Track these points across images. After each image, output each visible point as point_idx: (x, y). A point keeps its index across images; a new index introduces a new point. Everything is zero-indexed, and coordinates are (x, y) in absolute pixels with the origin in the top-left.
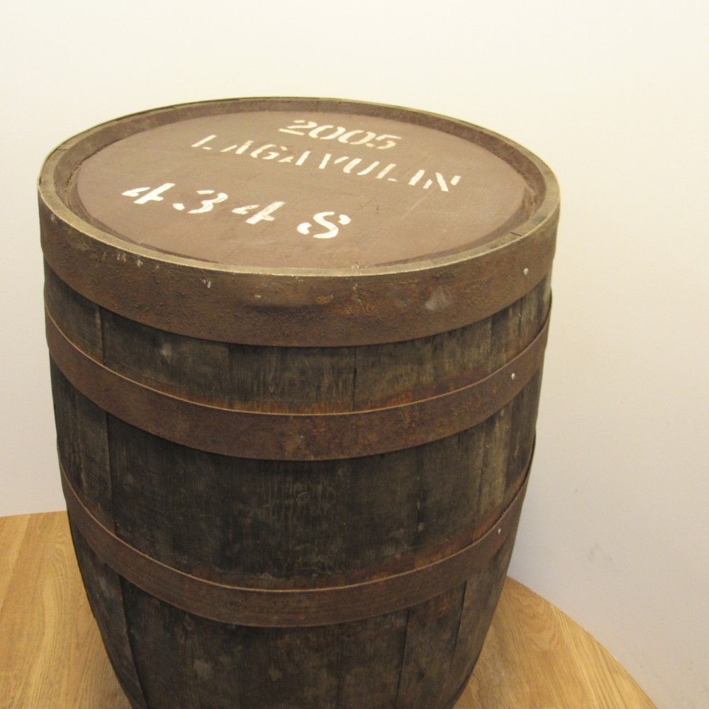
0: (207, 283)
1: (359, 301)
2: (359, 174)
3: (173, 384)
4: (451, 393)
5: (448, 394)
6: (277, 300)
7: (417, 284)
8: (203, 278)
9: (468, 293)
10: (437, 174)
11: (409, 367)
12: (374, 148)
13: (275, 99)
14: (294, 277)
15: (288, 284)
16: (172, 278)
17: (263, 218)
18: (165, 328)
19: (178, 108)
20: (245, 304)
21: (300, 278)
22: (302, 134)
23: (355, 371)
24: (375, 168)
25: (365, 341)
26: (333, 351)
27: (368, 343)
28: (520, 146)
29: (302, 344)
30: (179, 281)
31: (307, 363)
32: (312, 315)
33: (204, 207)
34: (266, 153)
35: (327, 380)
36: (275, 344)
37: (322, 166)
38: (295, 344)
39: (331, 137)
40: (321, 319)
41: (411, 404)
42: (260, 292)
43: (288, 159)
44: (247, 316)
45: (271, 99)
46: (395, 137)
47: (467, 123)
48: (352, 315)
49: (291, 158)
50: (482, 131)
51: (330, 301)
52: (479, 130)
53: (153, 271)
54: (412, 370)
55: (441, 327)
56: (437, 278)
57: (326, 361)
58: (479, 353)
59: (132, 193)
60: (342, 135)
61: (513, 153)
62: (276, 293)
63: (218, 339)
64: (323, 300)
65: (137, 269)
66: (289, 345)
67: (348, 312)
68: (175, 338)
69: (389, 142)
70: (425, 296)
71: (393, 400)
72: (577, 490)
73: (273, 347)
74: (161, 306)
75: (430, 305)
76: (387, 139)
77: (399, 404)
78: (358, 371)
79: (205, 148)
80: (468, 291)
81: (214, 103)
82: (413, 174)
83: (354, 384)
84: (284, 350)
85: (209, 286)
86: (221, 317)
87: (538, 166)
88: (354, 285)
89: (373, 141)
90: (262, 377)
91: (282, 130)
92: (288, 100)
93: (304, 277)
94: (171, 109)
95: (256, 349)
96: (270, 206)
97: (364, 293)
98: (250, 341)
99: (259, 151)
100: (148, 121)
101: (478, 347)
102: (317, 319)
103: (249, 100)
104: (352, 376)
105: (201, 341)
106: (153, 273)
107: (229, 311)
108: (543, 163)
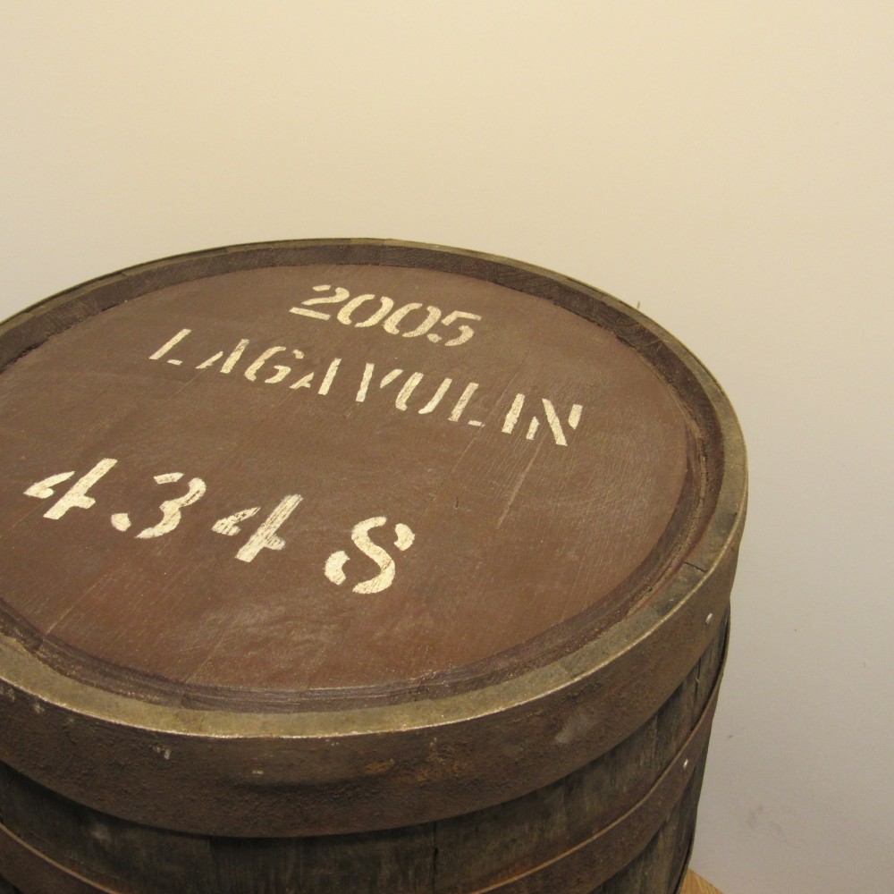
0: (163, 753)
1: (441, 760)
2: (422, 412)
3: (118, 878)
4: (595, 837)
5: (589, 841)
6: (293, 777)
7: (541, 716)
8: (156, 744)
9: (624, 698)
10: (545, 401)
11: (526, 827)
12: (441, 343)
13: (283, 245)
14: (323, 739)
15: (312, 752)
16: (99, 740)
17: (265, 544)
18: (95, 806)
19: (128, 274)
20: (236, 784)
21: (335, 739)
22: (326, 317)
23: (436, 851)
24: (447, 394)
25: (454, 811)
26: (396, 833)
27: (457, 813)
28: (666, 333)
29: (341, 831)
30: (112, 745)
31: (350, 852)
32: (358, 790)
33: (166, 518)
34: (268, 370)
35: (386, 871)
36: (293, 834)
37: (361, 396)
38: (330, 831)
39: (372, 321)
40: (373, 793)
41: (529, 872)
42: (262, 765)
43: (305, 382)
44: (241, 798)
45: (276, 246)
46: (471, 316)
47: (578, 283)
48: (429, 781)
49: (310, 376)
50: (604, 299)
51: (388, 768)
52: (597, 297)
53: (64, 725)
54: (531, 829)
55: (581, 760)
56: (574, 697)
57: (384, 847)
58: (639, 766)
59: (41, 490)
60: (389, 317)
61: (656, 345)
62: (291, 766)
63: (191, 830)
64: (375, 768)
65: (36, 715)
66: (317, 833)
67: (420, 779)
68: (114, 823)
69: (463, 328)
70: (554, 728)
71: (499, 875)
72: (731, 736)
73: (289, 839)
74: (84, 774)
75: (562, 738)
76: (460, 321)
77: (509, 877)
78: (441, 850)
79: (170, 361)
80: (624, 695)
81: (185, 260)
82: (507, 408)
83: (435, 867)
84: (309, 842)
85: (167, 756)
86: (192, 800)
87: (700, 379)
88: (433, 740)
89: (438, 328)
90: (272, 877)
91: (294, 310)
92: (303, 245)
93: (340, 738)
94: (119, 278)
95: (258, 843)
96: (277, 510)
97: (449, 748)
98: (248, 832)
99: (258, 364)
100: (81, 304)
101: (638, 759)
102: (367, 794)
103: (242, 249)
104: (430, 859)
105: (161, 831)
106: (65, 728)
107: (206, 791)
108: (708, 372)
